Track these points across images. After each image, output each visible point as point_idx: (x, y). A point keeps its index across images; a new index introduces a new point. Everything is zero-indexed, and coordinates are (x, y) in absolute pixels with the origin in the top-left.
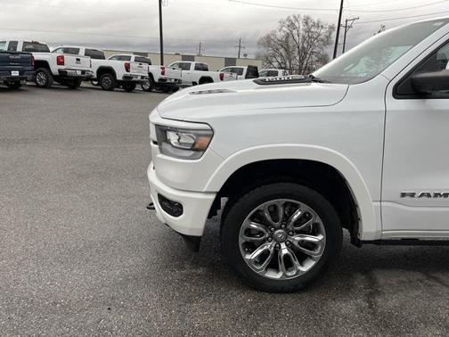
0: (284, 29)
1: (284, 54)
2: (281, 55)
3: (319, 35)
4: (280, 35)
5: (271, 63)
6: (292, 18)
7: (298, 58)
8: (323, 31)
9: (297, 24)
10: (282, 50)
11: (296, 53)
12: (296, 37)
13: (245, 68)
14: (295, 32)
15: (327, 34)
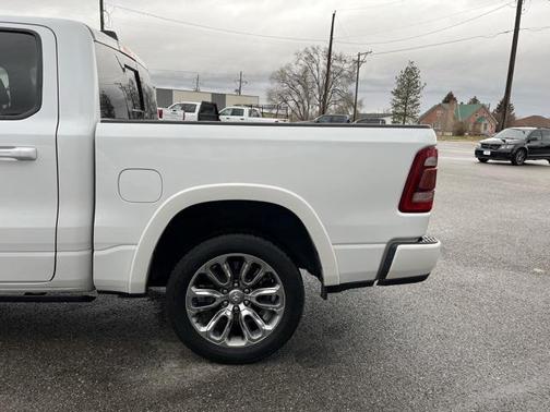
0: (301, 62)
1: (301, 91)
2: (298, 93)
3: (342, 70)
4: (297, 70)
5: (286, 102)
6: (310, 49)
7: (318, 96)
8: (346, 66)
9: (316, 57)
10: (299, 87)
11: (316, 91)
12: (315, 71)
13: (199, 105)
14: (314, 66)
15: (351, 70)
